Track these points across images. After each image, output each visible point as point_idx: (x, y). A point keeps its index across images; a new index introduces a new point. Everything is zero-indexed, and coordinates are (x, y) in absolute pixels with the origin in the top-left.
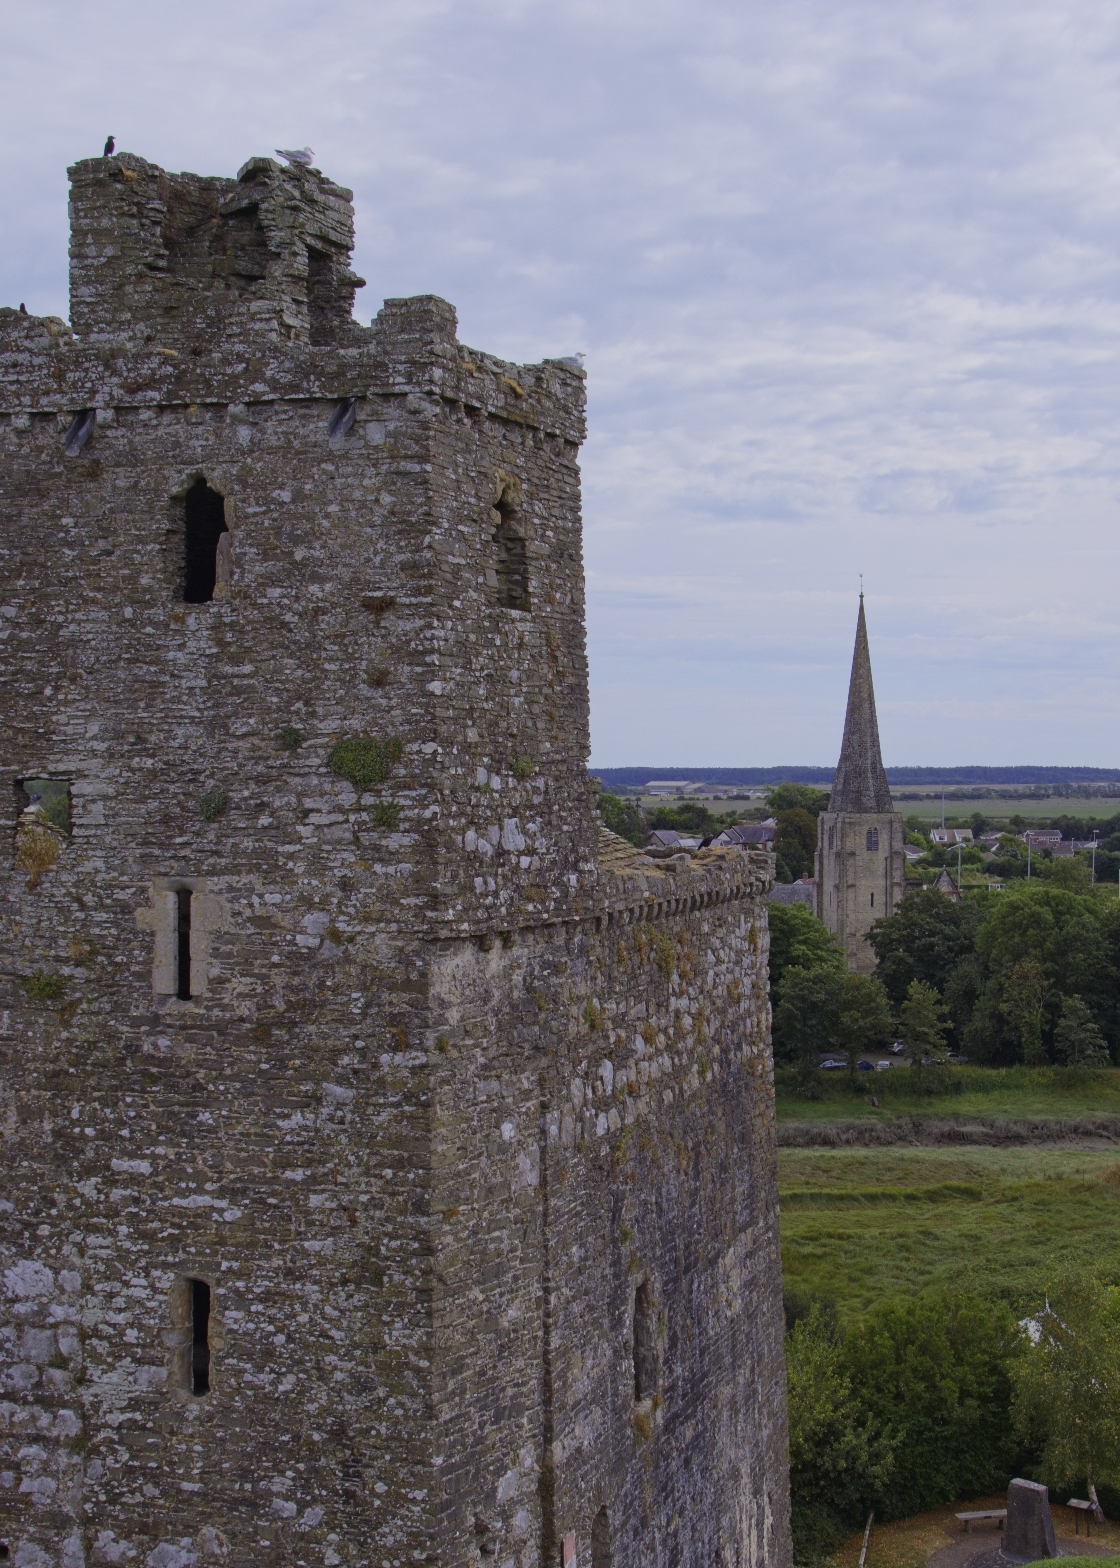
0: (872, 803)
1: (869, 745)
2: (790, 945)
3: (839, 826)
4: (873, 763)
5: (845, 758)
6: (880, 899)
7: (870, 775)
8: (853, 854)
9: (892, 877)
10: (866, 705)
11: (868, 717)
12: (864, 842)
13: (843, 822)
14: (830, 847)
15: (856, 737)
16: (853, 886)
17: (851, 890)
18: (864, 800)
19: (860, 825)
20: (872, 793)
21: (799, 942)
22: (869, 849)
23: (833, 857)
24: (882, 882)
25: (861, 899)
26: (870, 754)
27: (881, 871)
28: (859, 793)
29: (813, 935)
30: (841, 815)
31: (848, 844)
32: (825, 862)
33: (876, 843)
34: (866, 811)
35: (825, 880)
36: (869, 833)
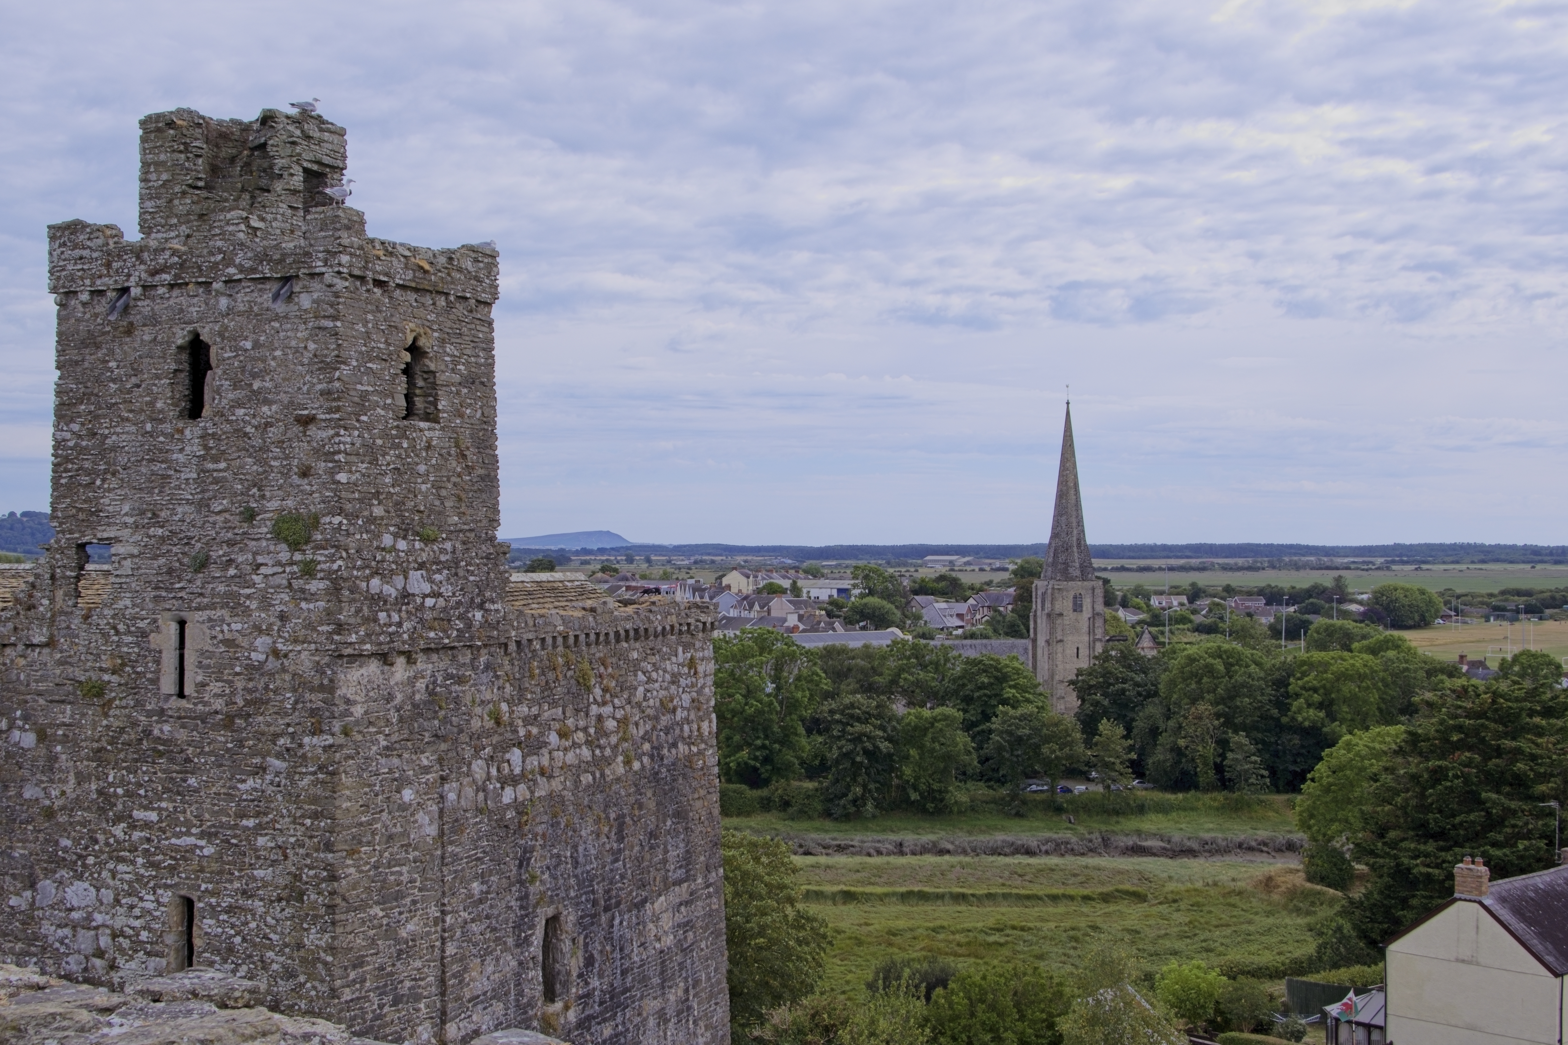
0: (1077, 573)
1: (1074, 524)
2: (1003, 689)
3: (1049, 591)
4: (1078, 539)
5: (1055, 535)
6: (1084, 652)
7: (1075, 549)
8: (1061, 615)
9: (1094, 634)
10: (1072, 492)
11: (1073, 502)
12: (1071, 605)
13: (1053, 588)
14: (1043, 609)
15: (1064, 518)
16: (1061, 641)
17: (1060, 645)
18: (1071, 570)
19: (1068, 591)
20: (1077, 565)
21: (1010, 687)
22: (1075, 611)
23: (1044, 617)
24: (1086, 638)
25: (1068, 652)
26: (1075, 532)
27: (1085, 629)
28: (1066, 565)
29: (1022, 681)
30: (1051, 582)
31: (1057, 606)
32: (1039, 621)
33: (1081, 606)
34: (1072, 579)
35: (1039, 636)
36: (1075, 597)
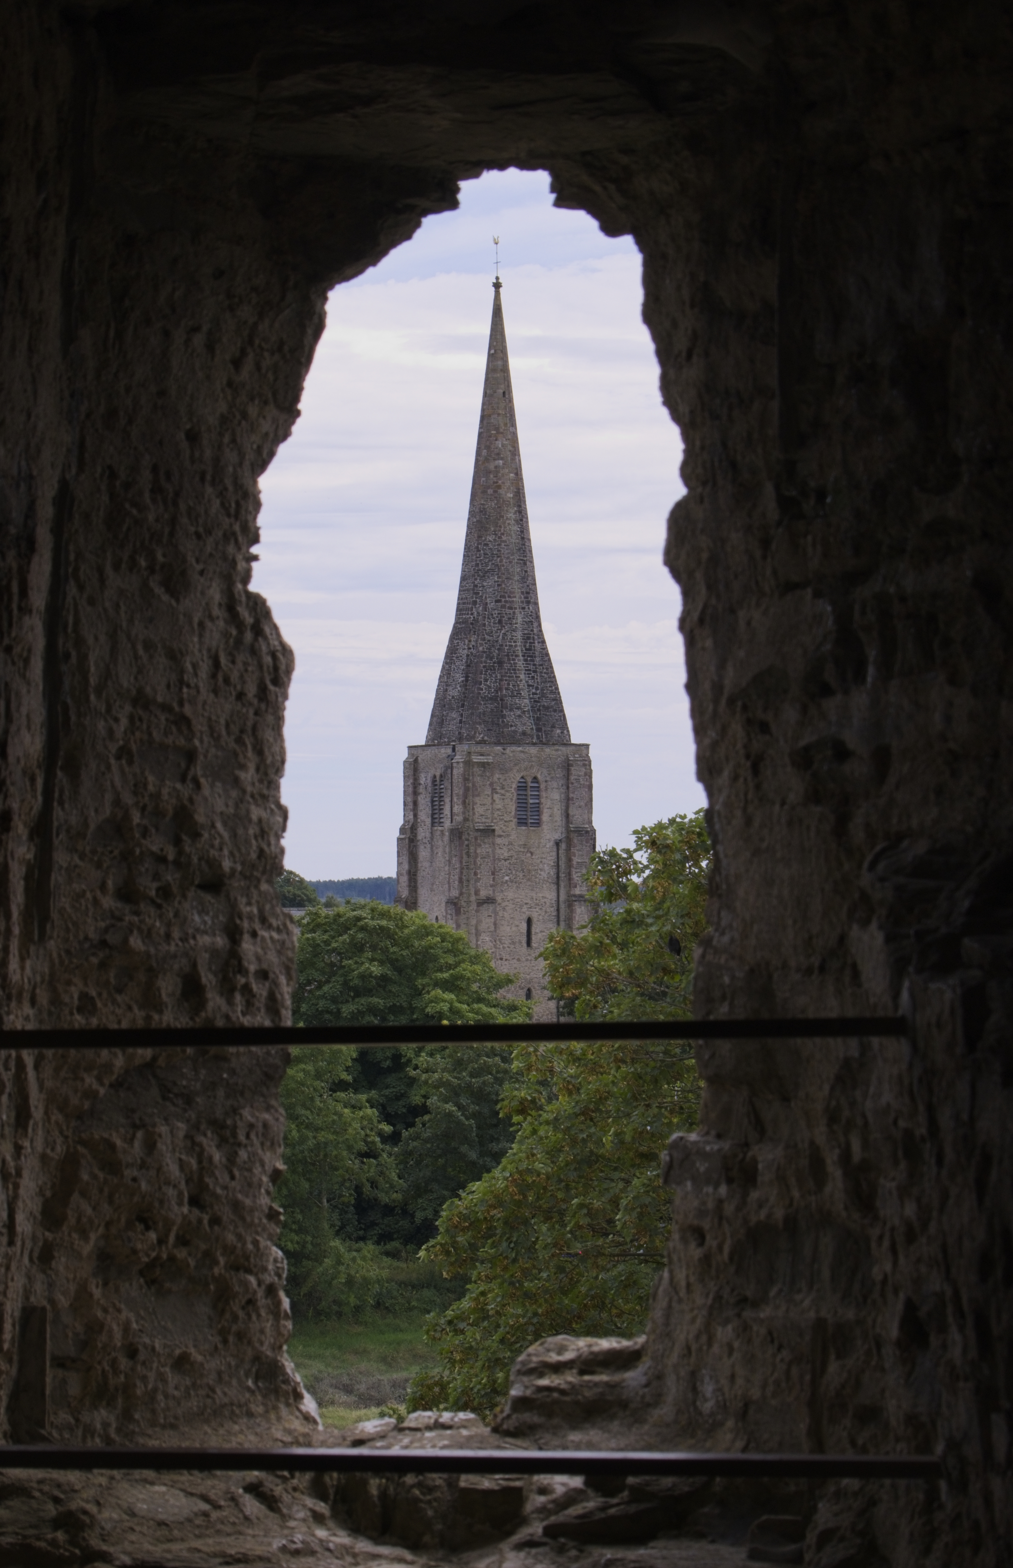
0: (526, 725)
1: (518, 599)
3: (458, 771)
4: (527, 638)
5: (466, 627)
6: (545, 930)
7: (520, 663)
8: (489, 832)
9: (571, 884)
10: (511, 514)
11: (514, 539)
12: (512, 807)
13: (468, 763)
14: (436, 818)
15: (490, 581)
16: (490, 901)
17: (486, 911)
18: (511, 717)
19: (504, 770)
20: (526, 703)
22: (522, 822)
23: (443, 843)
24: (549, 895)
25: (507, 930)
26: (520, 618)
27: (547, 870)
28: (499, 703)
30: (463, 748)
31: (479, 810)
32: (427, 851)
33: (537, 810)
34: (514, 740)
36: (522, 787)
